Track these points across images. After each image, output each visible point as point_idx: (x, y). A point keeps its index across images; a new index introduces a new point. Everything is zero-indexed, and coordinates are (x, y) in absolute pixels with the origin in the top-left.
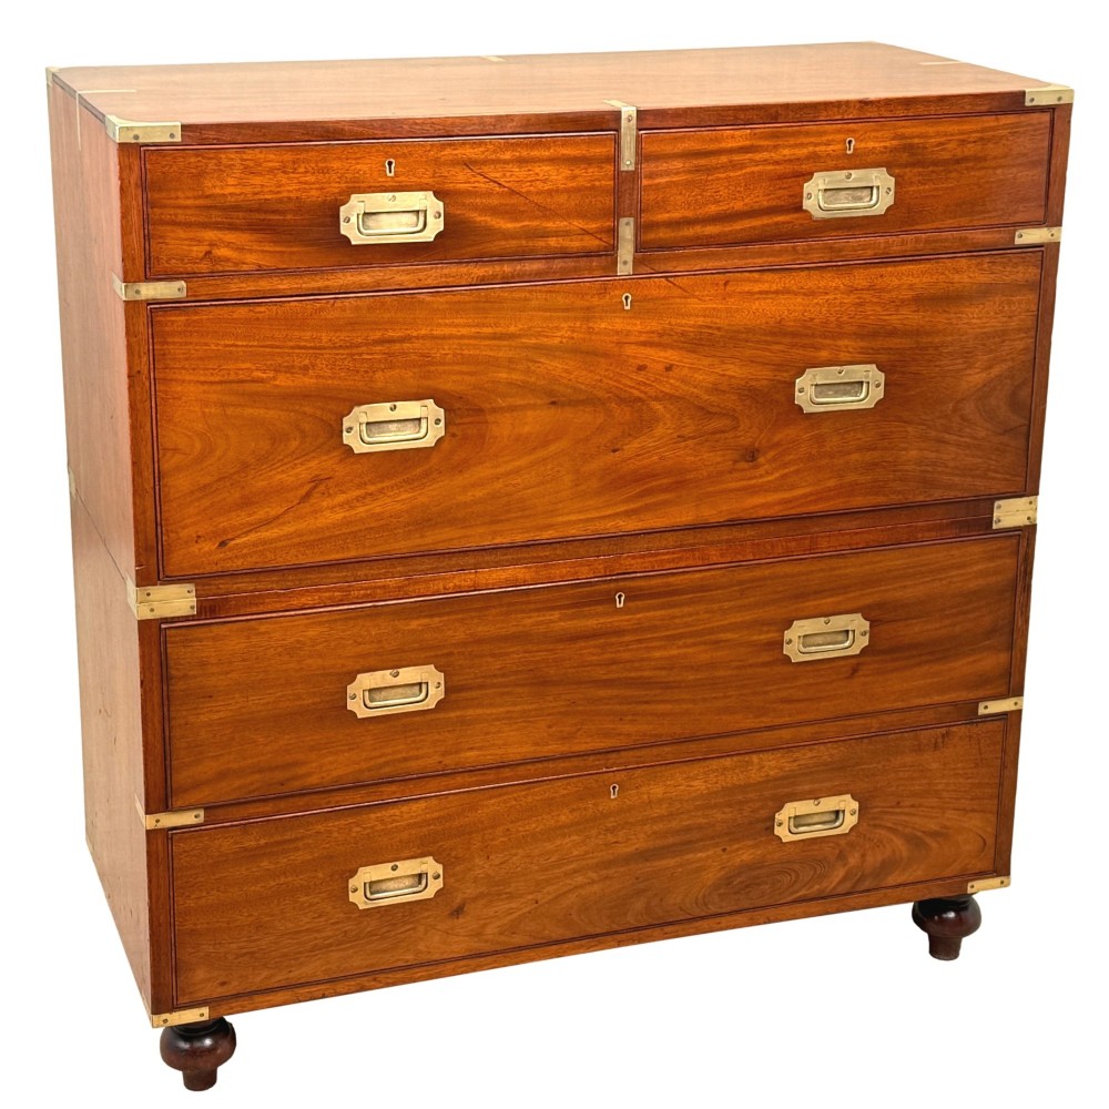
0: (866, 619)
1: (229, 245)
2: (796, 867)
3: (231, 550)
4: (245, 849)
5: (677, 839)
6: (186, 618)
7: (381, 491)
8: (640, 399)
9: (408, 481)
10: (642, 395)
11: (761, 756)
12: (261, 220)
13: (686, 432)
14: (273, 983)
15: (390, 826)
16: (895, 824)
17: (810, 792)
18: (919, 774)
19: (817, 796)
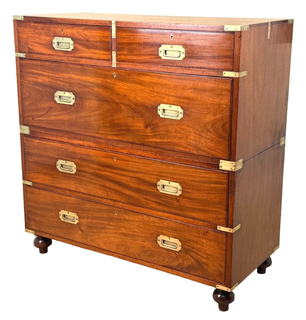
0: (180, 186)
1: (32, 46)
2: (164, 256)
3: (35, 120)
5: (132, 233)
6: (28, 135)
10: (118, 102)
11: (153, 217)
12: (38, 41)
13: (130, 115)
15: (67, 202)
16: (193, 255)
17: (167, 234)
18: (199, 241)
19: (169, 236)
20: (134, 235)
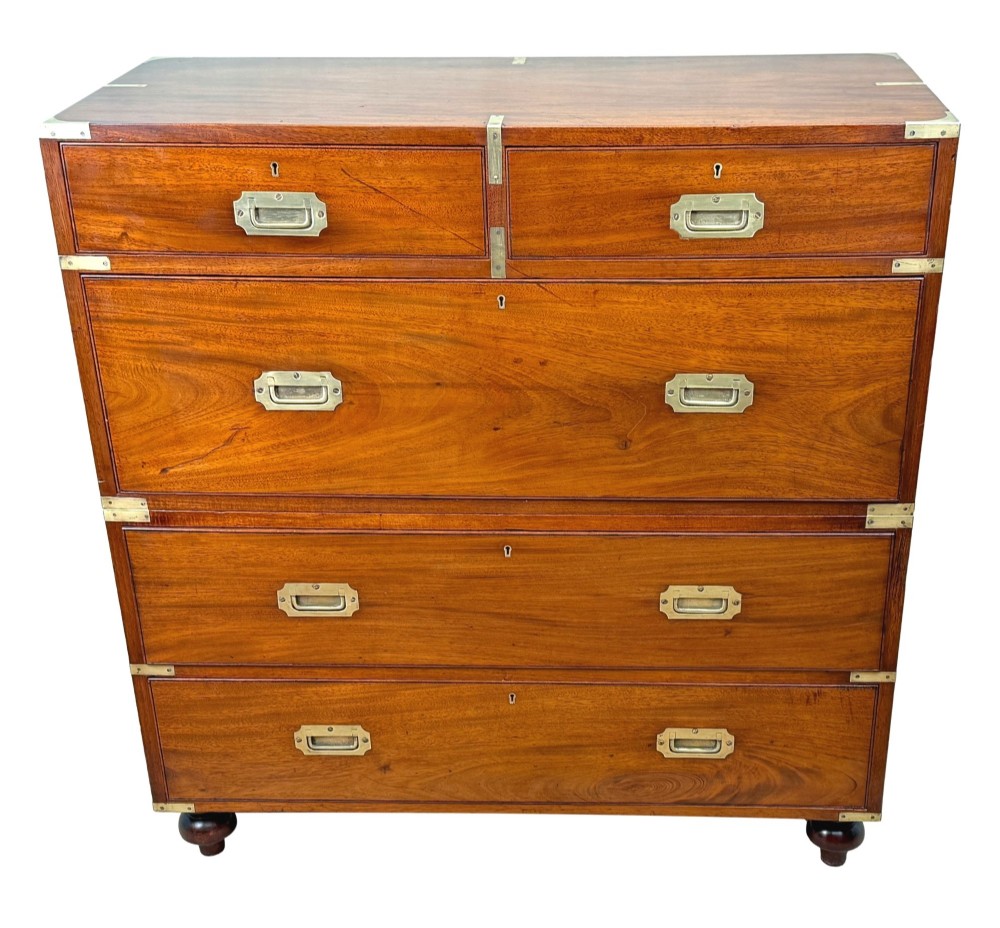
0: (738, 591)
1: (140, 229)
2: (678, 778)
3: (172, 475)
4: (209, 699)
5: (569, 742)
6: (143, 524)
7: (292, 442)
8: (517, 388)
9: (315, 437)
10: (519, 384)
11: (643, 688)
12: (164, 208)
13: (562, 419)
14: (241, 795)
15: (324, 699)
16: (770, 758)
17: (689, 722)
18: (792, 722)
19: (695, 726)
20: (576, 746)
